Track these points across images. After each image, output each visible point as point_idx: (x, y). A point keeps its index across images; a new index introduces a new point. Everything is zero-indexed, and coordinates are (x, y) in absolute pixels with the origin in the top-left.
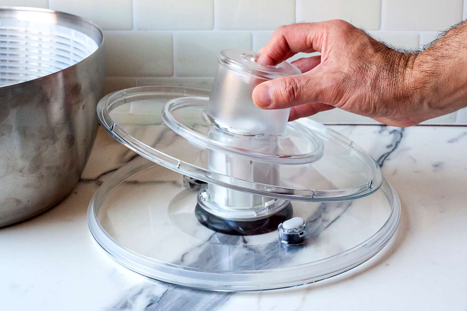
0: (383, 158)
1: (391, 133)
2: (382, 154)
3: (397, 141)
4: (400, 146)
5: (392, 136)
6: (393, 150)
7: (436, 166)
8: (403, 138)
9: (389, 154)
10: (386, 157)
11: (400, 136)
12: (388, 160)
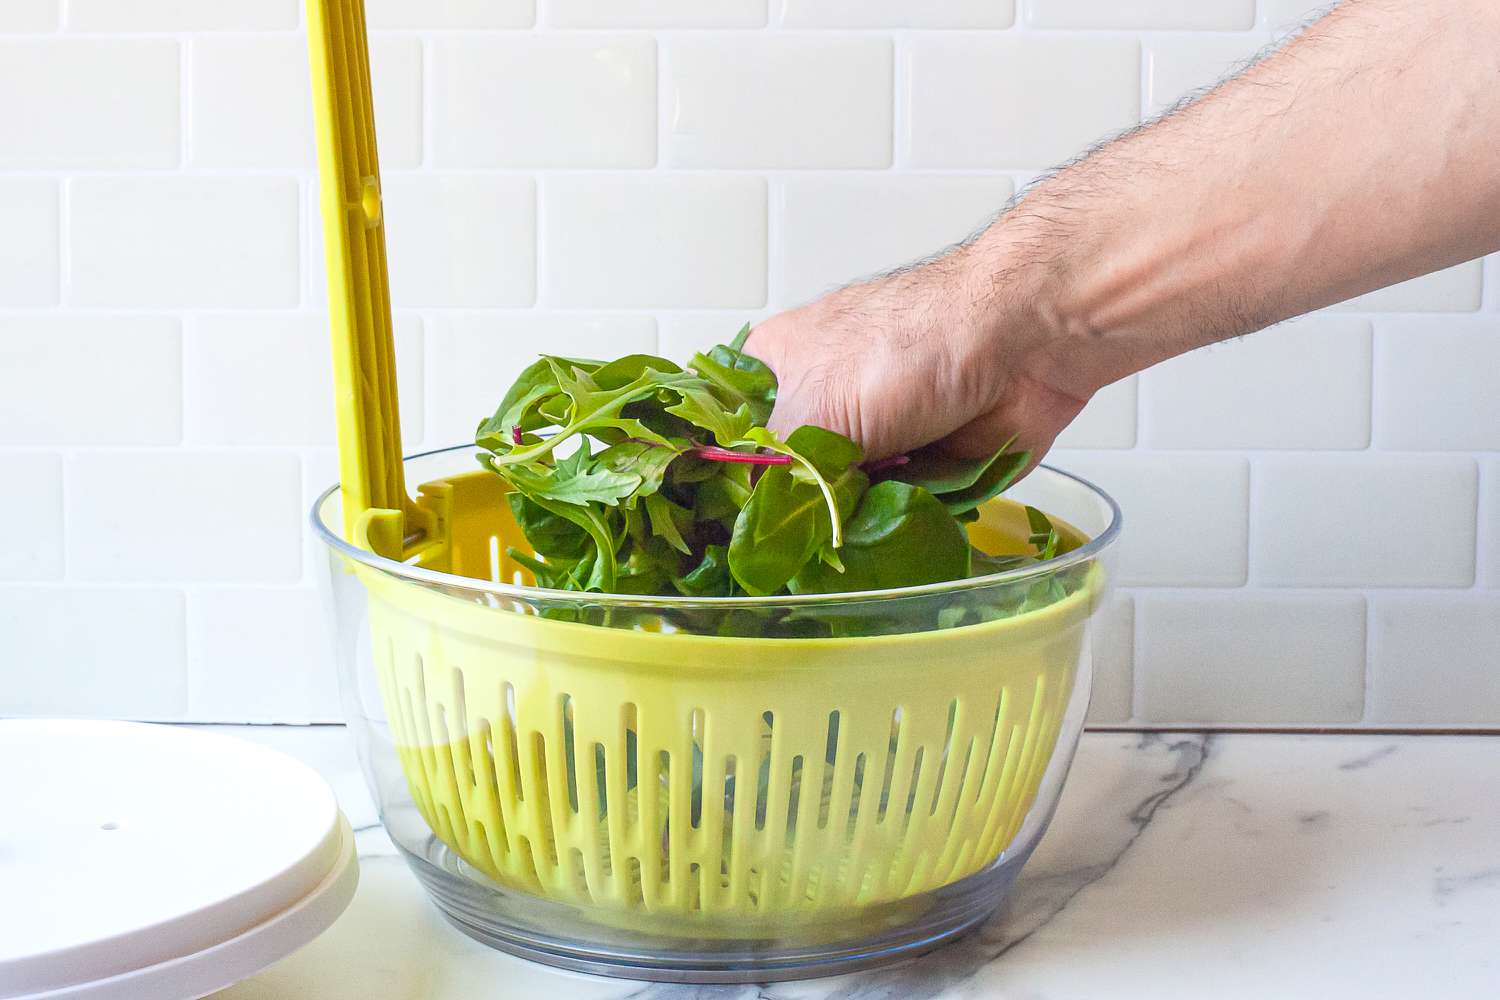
0: (1152, 804)
1: (1172, 748)
2: (1150, 794)
3: (1192, 765)
4: (1201, 779)
5: (1176, 755)
6: (1181, 786)
7: (1309, 820)
8: (1208, 761)
9: (1168, 794)
10: (1161, 801)
11: (1199, 755)
12: (1169, 807)
